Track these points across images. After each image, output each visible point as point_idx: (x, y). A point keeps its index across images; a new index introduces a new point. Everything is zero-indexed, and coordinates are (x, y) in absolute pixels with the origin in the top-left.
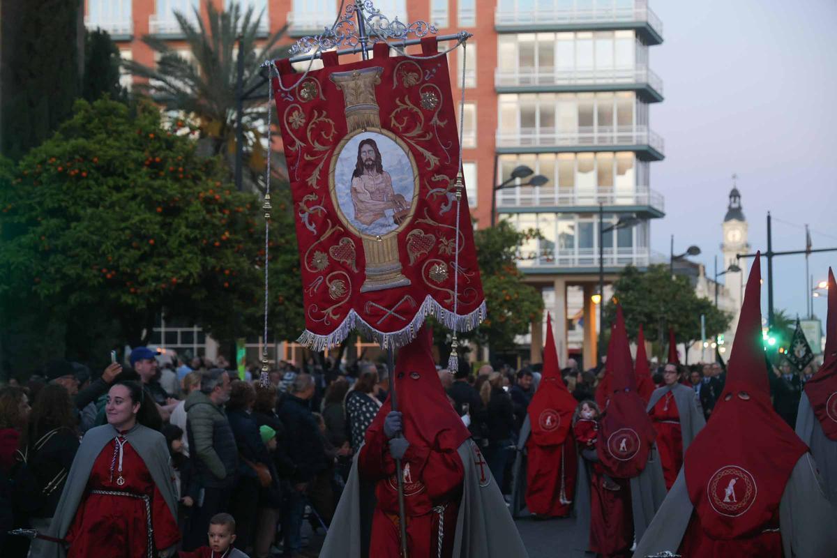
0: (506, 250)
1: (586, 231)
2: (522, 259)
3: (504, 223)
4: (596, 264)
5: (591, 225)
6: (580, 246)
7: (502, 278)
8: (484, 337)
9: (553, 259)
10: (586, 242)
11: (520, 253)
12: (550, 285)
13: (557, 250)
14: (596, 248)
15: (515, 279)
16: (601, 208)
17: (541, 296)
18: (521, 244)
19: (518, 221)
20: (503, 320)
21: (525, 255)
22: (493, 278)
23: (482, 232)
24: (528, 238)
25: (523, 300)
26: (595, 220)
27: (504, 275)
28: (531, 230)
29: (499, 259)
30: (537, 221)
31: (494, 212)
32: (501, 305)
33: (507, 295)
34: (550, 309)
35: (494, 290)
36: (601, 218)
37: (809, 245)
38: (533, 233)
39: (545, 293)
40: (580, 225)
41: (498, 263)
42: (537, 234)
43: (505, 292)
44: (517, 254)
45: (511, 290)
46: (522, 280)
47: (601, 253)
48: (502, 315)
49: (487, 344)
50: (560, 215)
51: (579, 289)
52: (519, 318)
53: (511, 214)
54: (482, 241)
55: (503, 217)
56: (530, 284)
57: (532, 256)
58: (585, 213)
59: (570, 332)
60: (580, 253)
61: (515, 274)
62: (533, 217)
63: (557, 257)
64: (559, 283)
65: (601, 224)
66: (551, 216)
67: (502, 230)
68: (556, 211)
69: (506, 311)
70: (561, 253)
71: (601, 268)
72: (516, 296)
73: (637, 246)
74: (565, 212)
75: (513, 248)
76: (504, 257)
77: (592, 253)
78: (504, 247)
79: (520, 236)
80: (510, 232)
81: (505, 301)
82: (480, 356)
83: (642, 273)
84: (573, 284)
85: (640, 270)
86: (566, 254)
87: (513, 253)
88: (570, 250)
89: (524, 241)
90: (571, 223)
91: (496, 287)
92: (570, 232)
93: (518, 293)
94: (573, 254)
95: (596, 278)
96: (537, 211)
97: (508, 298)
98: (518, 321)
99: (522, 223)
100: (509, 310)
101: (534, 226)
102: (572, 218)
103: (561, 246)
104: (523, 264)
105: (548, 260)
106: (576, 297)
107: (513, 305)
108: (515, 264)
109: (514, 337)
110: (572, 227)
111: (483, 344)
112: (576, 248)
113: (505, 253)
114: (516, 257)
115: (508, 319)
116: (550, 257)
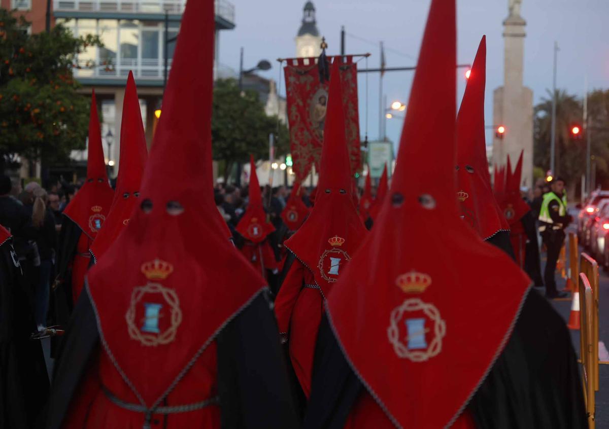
0: (62, 57)
1: (150, 40)
2: (79, 68)
3: (60, 28)
4: (160, 77)
5: (156, 34)
6: (144, 56)
7: (57, 87)
8: (35, 151)
9: (114, 70)
10: (151, 53)
11: (77, 61)
12: (111, 98)
13: (118, 60)
14: (160, 59)
15: (71, 89)
16: (167, 16)
17: (100, 109)
18: (79, 52)
19: (76, 27)
20: (58, 132)
21: (83, 64)
22: (48, 87)
23: (35, 36)
24: (86, 45)
25: (79, 113)
26: (160, 29)
27: (59, 85)
28: (89, 37)
29: (54, 67)
30: (97, 28)
31: (50, 16)
32: (55, 117)
33: (61, 105)
34: (110, 124)
35: (48, 101)
36: (167, 27)
37: (383, 64)
38: (92, 40)
39: (104, 107)
40: (144, 34)
41: (53, 72)
42: (95, 41)
43: (59, 103)
44: (74, 62)
45: (67, 101)
46: (78, 91)
48: (56, 128)
49: (39, 159)
50: (123, 22)
52: (75, 131)
53: (67, 20)
54: (36, 46)
55: (59, 21)
56: (87, 95)
57: (90, 64)
58: (148, 20)
60: (144, 64)
61: (71, 84)
62: (93, 23)
63: (118, 67)
64: (120, 96)
65: (166, 34)
66: (113, 23)
67: (58, 35)
68: (118, 17)
69: (60, 123)
70: (123, 64)
72: (71, 107)
74: (127, 19)
75: (68, 57)
76: (59, 65)
77: (156, 64)
78: (59, 54)
79: (77, 43)
80: (67, 37)
81: (60, 113)
82: (32, 173)
86: (128, 64)
87: (70, 62)
88: (133, 61)
89: (82, 48)
90: (136, 31)
91: (49, 97)
92: (134, 41)
93: (74, 105)
94: (136, 64)
96: (98, 17)
97: (62, 109)
98: (74, 135)
99: (81, 29)
100: (64, 122)
101: (93, 32)
102: (134, 26)
103: (123, 56)
104: (81, 74)
105: (107, 70)
107: (67, 117)
108: (71, 73)
109: (69, 154)
110: (136, 36)
111: (35, 158)
112: (140, 59)
113: (60, 61)
114: (72, 66)
115: (62, 132)
116: (111, 67)
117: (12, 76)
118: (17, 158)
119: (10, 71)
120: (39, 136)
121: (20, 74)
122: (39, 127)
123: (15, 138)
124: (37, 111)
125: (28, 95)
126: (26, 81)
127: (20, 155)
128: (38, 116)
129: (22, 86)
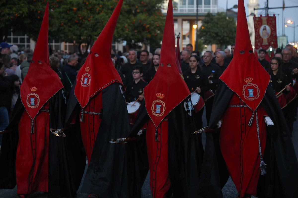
0: (157, 5)
2: (164, 9)
4: (195, 12)
6: (189, 4)
8: (148, 42)
9: (177, 10)
10: (191, 3)
12: (176, 21)
14: (195, 5)
15: (161, 18)
18: (164, 3)
20: (156, 34)
22: (152, 17)
27: (156, 16)
29: (154, 9)
32: (155, 28)
37: (284, 5)
41: (154, 11)
43: (156, 23)
44: (162, 7)
45: (159, 22)
47: (197, 7)
48: (155, 33)
49: (149, 45)
51: (188, 23)
59: (184, 40)
60: (188, 7)
61: (161, 16)
63: (179, 9)
64: (180, 19)
70: (180, 7)
71: (197, 13)
72: (161, 24)
73: (213, 4)
75: (160, 5)
77: (193, 7)
78: (156, 4)
81: (157, 27)
83: (214, 16)
84: (185, 20)
85: (214, 15)
86: (182, 7)
87: (160, 7)
88: (184, 6)
91: (153, 21)
94: (186, 7)
95: (195, 18)
100: (158, 30)
103: (180, 4)
106: (186, 25)
108: (161, 11)
109: (160, 42)
111: (147, 44)
112: (187, 5)
113: (157, 6)
114: (161, 8)
115: (158, 34)
116: (176, 9)
117: (139, 13)
118: (140, 44)
119: (138, 11)
120: (149, 36)
121: (142, 12)
122: (149, 32)
123: (140, 36)
124: (148, 26)
125: (145, 20)
126: (144, 14)
127: (142, 43)
128: (148, 28)
129: (142, 16)
